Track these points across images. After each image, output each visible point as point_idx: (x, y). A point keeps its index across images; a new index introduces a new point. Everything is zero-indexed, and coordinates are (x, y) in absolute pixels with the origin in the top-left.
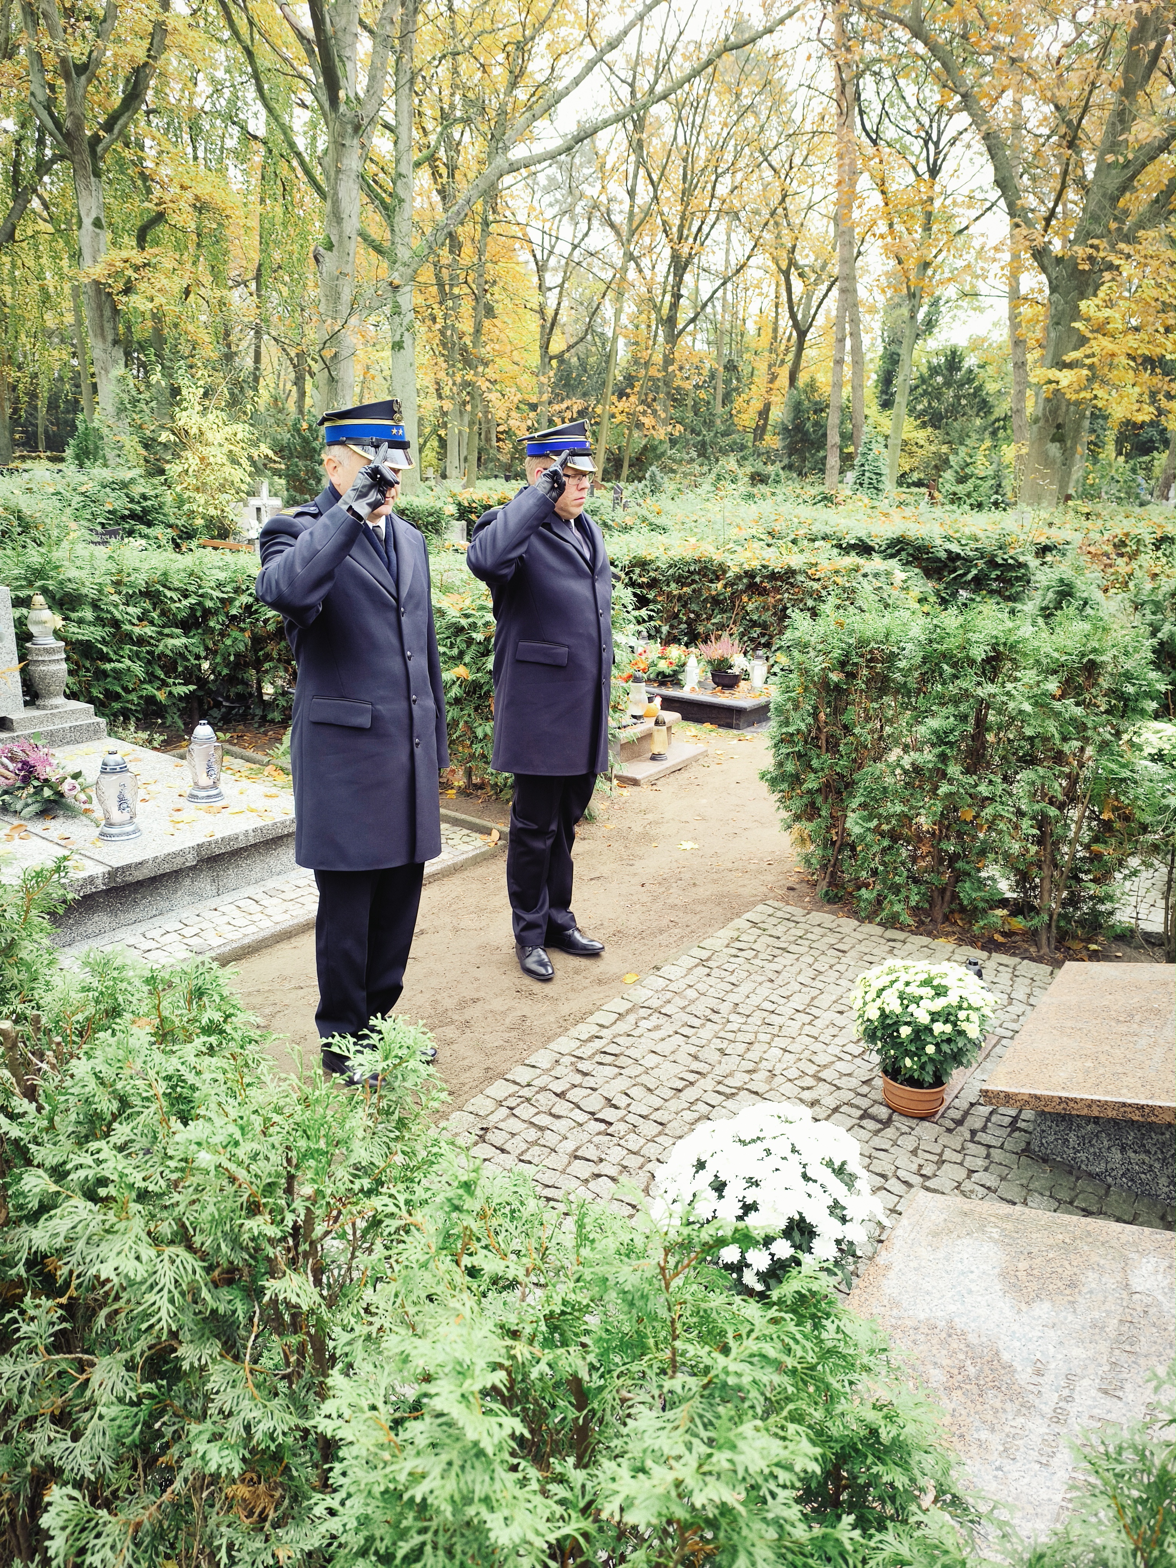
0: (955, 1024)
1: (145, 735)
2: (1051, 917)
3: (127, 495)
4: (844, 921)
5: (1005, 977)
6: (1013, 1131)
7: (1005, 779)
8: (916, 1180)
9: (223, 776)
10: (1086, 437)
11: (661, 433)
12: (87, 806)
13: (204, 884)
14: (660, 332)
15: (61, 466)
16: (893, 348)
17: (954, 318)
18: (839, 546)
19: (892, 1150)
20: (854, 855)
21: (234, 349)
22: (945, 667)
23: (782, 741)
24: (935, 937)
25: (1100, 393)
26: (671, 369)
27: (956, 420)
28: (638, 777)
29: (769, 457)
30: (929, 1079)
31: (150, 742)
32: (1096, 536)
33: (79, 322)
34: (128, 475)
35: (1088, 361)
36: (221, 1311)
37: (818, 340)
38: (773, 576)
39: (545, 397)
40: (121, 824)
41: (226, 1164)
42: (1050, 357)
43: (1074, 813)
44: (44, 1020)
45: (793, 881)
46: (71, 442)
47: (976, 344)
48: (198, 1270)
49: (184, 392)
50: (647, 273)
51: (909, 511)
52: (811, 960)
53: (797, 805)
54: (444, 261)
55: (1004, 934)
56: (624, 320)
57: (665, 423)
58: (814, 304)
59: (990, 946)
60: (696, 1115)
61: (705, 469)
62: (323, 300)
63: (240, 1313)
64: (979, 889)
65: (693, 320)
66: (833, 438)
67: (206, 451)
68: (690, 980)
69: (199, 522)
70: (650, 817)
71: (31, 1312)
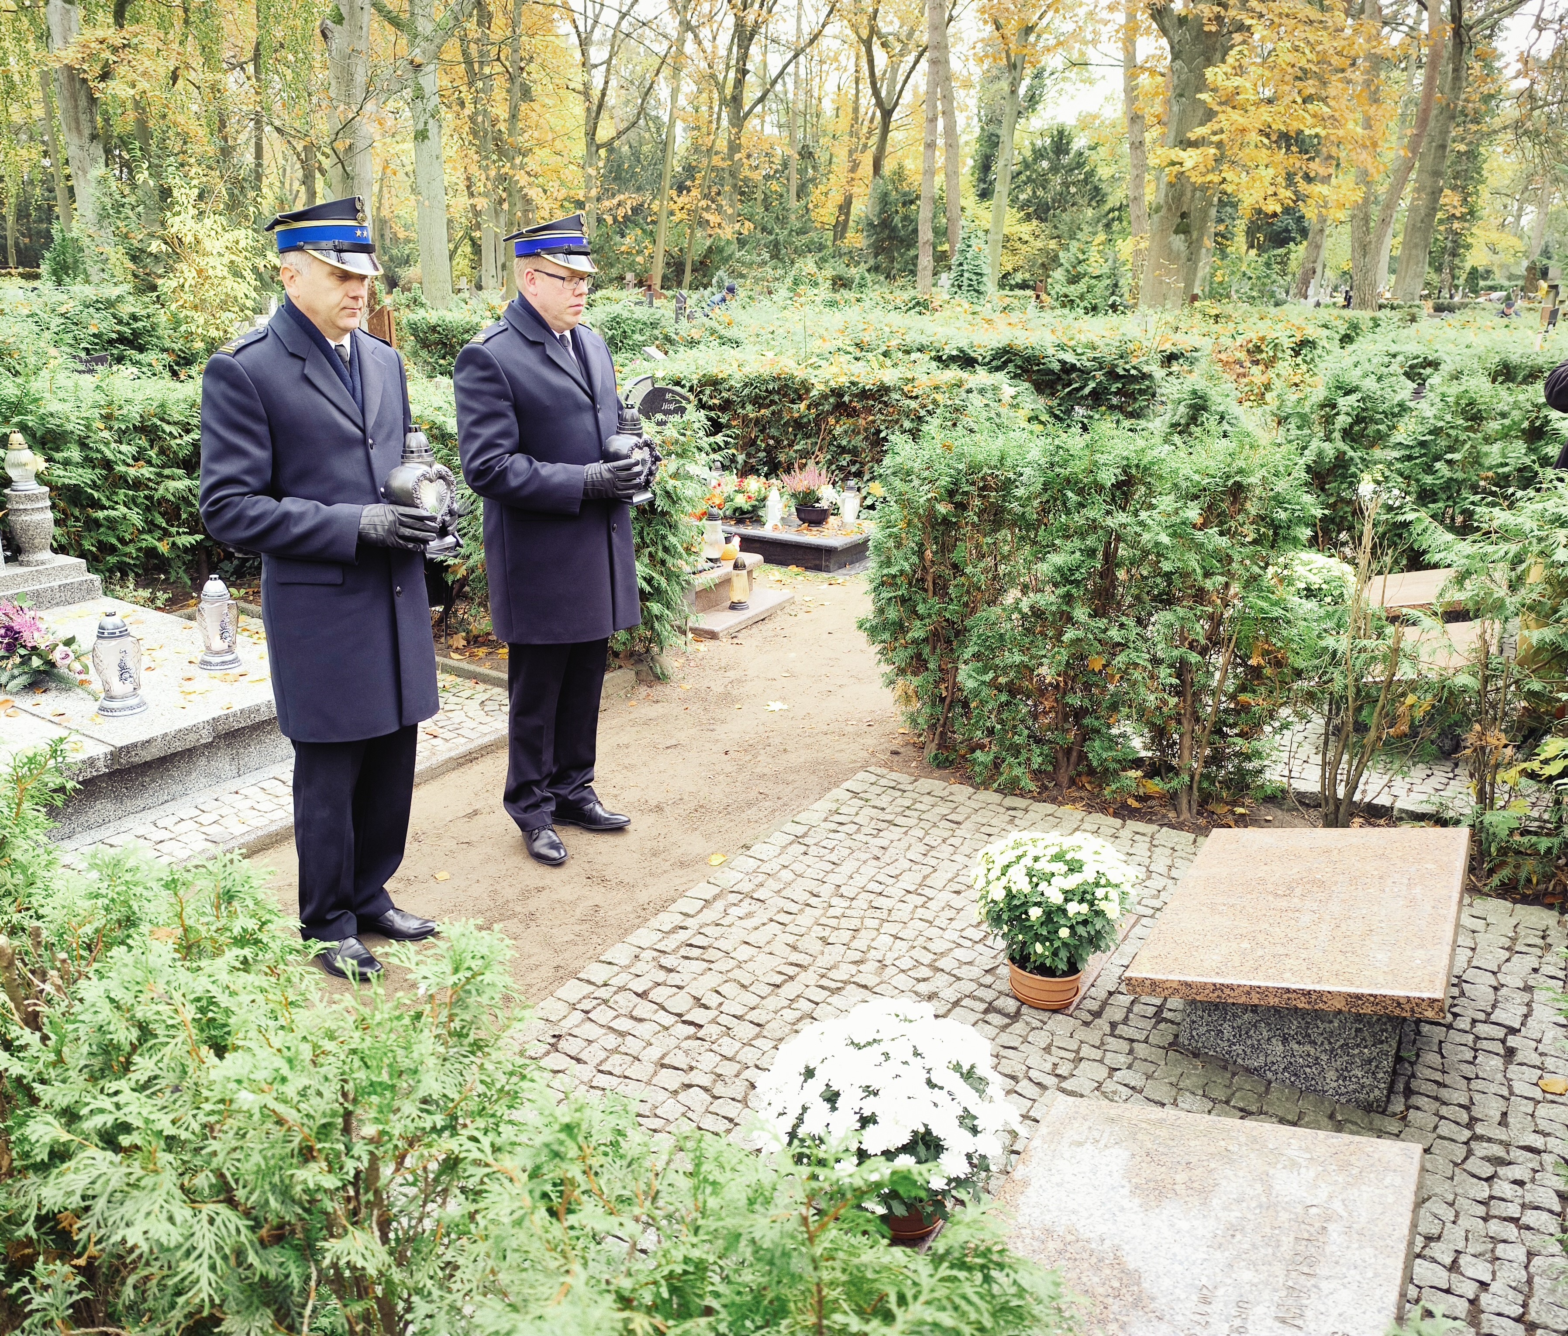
0: (1092, 904)
1: (146, 593)
2: (1192, 778)
3: (114, 316)
4: (956, 788)
5: (1142, 847)
6: (1158, 1022)
7: (1139, 622)
8: (1050, 1081)
9: (240, 638)
10: (1212, 227)
11: (728, 232)
12: (83, 677)
13: (223, 763)
14: (724, 115)
15: (36, 283)
16: (992, 128)
17: (1060, 92)
18: (939, 359)
19: (1022, 1048)
20: (967, 714)
21: (230, 142)
22: (1070, 494)
23: (883, 584)
24: (1061, 804)
25: (1229, 176)
26: (737, 156)
27: (1064, 210)
28: (716, 629)
29: (852, 257)
30: (1063, 966)
31: (153, 600)
32: (1228, 342)
33: (50, 115)
34: (113, 292)
35: (1215, 139)
36: (272, 1276)
37: (905, 121)
38: (864, 394)
39: (594, 193)
40: (124, 697)
41: (273, 1105)
42: (1172, 135)
43: (1218, 659)
44: (44, 934)
45: (895, 745)
46: (47, 255)
47: (1086, 122)
48: (243, 1230)
49: (175, 193)
50: (707, 45)
51: (1015, 316)
52: (921, 833)
53: (901, 656)
54: (472, 35)
55: (1139, 798)
56: (682, 101)
57: (731, 219)
58: (900, 79)
59: (1123, 812)
60: (798, 1014)
61: (780, 272)
62: (334, 83)
63: (294, 1277)
64: (1111, 748)
65: (761, 100)
66: (925, 234)
67: (202, 262)
68: (784, 859)
69: (199, 345)
70: (732, 674)
71: (46, 1281)
